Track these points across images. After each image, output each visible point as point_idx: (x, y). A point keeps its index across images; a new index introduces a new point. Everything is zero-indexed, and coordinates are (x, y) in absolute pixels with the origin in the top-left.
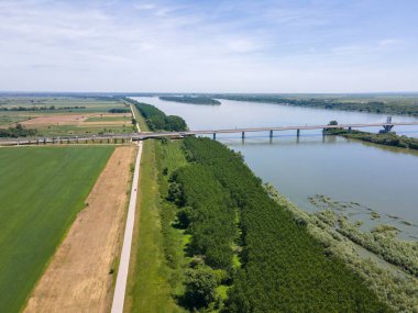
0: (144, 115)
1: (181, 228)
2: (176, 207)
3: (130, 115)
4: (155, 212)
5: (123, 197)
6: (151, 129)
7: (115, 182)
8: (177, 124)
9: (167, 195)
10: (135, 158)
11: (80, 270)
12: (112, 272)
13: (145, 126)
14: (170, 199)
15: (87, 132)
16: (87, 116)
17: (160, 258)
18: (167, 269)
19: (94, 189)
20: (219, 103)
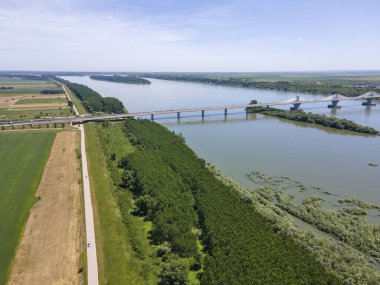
0: (79, 96)
1: (141, 215)
2: (131, 194)
3: (63, 96)
4: (113, 202)
5: (76, 187)
6: (90, 112)
7: (63, 171)
8: (114, 106)
9: (121, 182)
10: (79, 142)
11: (47, 273)
12: (80, 271)
13: (83, 109)
15: (22, 116)
16: (18, 98)
17: (127, 250)
18: (137, 261)
19: (43, 180)
20: (149, 83)
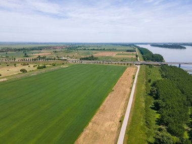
0: (142, 53)
1: (155, 110)
2: (153, 99)
3: (135, 53)
4: (143, 100)
5: (128, 90)
6: (145, 60)
7: (125, 83)
8: (159, 58)
9: (149, 92)
10: (136, 72)
12: (120, 121)
13: (142, 59)
14: (151, 95)
15: (116, 59)
16: (117, 53)
17: (143, 121)
18: (146, 127)
19: (117, 84)
20: (185, 48)
